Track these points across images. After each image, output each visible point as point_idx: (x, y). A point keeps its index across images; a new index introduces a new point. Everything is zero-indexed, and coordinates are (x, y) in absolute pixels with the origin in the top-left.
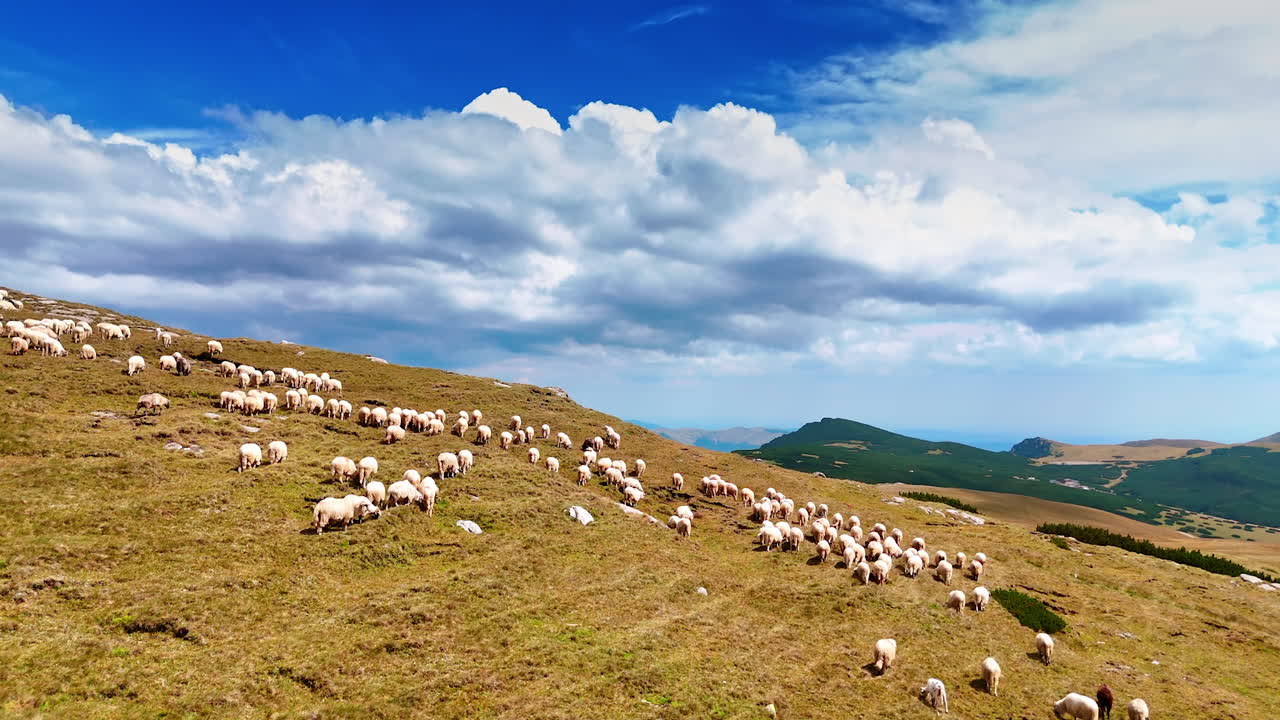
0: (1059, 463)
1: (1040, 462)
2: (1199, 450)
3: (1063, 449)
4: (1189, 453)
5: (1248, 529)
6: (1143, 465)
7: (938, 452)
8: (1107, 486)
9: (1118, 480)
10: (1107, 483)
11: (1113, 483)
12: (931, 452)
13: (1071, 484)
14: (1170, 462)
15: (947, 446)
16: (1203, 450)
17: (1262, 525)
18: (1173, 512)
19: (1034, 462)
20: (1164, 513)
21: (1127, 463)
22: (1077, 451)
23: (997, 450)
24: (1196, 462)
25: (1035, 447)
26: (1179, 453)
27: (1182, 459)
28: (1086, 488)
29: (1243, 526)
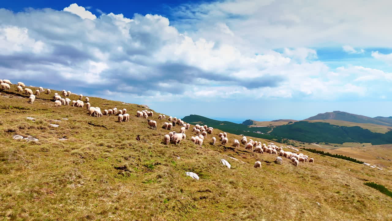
0: (255, 127)
1: (250, 126)
2: (291, 122)
3: (256, 123)
4: (288, 123)
5: (303, 143)
6: (277, 127)
7: (223, 124)
8: (268, 133)
9: (271, 131)
10: (268, 132)
11: (269, 132)
12: (221, 124)
13: (259, 132)
14: (284, 126)
15: (225, 122)
16: (292, 122)
17: (307, 142)
18: (285, 140)
19: (249, 127)
20: (282, 140)
21: (273, 126)
22: (260, 123)
23: (239, 123)
24: (291, 126)
25: (249, 122)
26: (286, 123)
27: (287, 125)
28: (263, 134)
29: (302, 143)
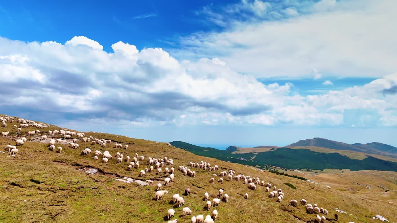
0: (239, 153)
1: (234, 153)
2: (273, 149)
3: (239, 149)
4: (271, 150)
5: (286, 170)
6: (260, 153)
7: (206, 150)
8: (251, 159)
9: (254, 158)
10: (251, 158)
11: (253, 158)
12: (204, 151)
13: (242, 159)
14: (267, 152)
15: (209, 149)
16: (274, 149)
17: (289, 169)
18: (268, 166)
19: (232, 153)
20: (265, 166)
21: (256, 153)
22: (243, 150)
24: (273, 152)
25: (232, 148)
26: (268, 150)
27: (269, 151)
28: (246, 160)
29: (284, 169)
